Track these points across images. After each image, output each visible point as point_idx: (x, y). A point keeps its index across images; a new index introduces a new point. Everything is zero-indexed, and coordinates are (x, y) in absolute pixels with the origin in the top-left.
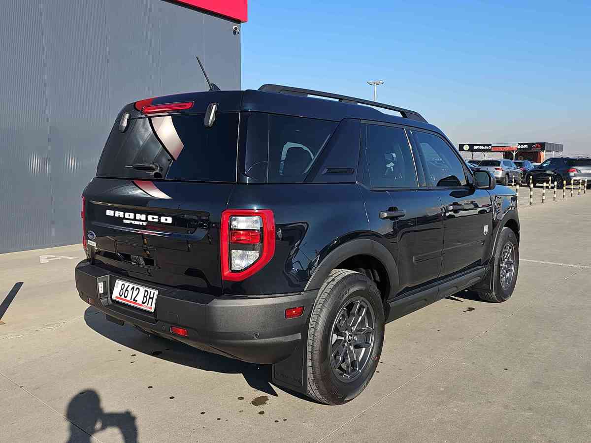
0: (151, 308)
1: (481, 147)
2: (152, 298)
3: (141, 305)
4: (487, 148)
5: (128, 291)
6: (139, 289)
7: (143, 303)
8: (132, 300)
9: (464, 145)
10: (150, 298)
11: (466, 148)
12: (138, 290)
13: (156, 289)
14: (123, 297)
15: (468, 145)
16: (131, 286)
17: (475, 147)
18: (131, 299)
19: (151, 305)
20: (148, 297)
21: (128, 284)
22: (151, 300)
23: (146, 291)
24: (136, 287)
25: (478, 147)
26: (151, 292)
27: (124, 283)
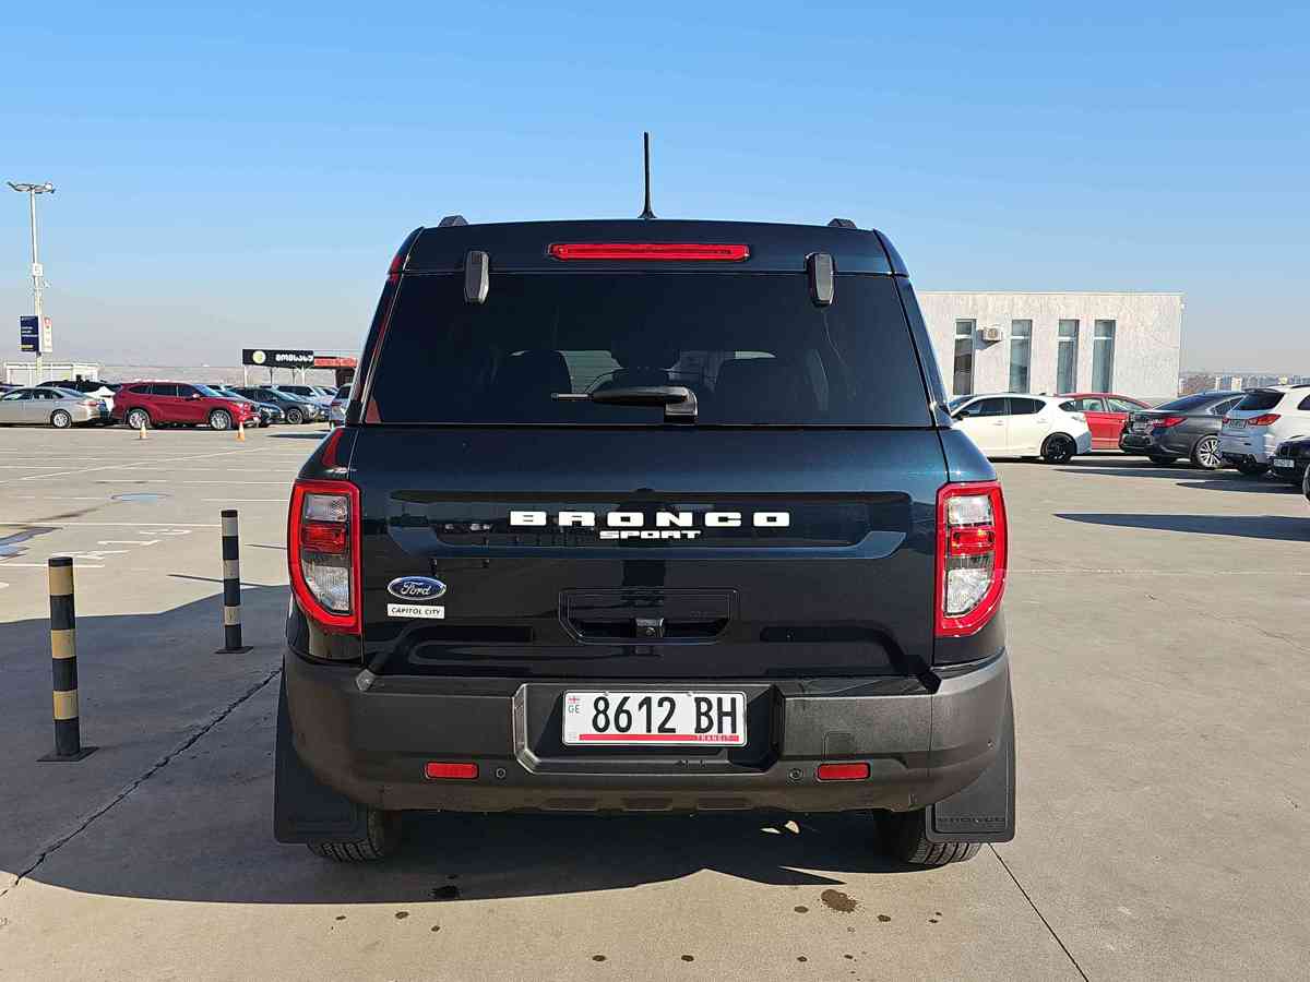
0: (737, 738)
1: (291, 358)
2: (733, 714)
3: (695, 738)
4: (305, 359)
5: (628, 713)
6: (672, 702)
7: (699, 729)
8: (655, 731)
9: (254, 351)
10: (721, 714)
11: (259, 357)
12: (667, 705)
13: (738, 689)
14: (612, 730)
15: (264, 351)
16: (636, 698)
17: (279, 358)
18: (649, 730)
19: (734, 730)
20: (714, 714)
21: (621, 696)
22: (727, 721)
23: (698, 701)
24: (655, 697)
25: (285, 357)
26: (720, 700)
27: (601, 695)
